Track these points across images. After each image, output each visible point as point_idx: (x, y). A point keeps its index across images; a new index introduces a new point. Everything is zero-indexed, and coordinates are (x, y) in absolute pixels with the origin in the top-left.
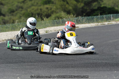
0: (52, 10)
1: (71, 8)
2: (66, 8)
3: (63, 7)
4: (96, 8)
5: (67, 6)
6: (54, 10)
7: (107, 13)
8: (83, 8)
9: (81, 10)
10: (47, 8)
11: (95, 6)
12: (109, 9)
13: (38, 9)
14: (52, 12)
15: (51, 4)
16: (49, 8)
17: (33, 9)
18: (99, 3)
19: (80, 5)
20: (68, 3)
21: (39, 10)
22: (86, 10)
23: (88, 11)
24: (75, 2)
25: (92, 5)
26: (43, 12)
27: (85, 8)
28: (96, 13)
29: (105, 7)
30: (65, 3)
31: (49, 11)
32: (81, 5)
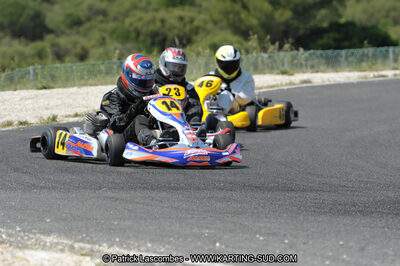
0: (196, 23)
1: (254, 22)
2: (241, 21)
3: (231, 16)
4: (325, 25)
5: (244, 15)
6: (201, 24)
7: (356, 40)
8: (287, 24)
9: (282, 28)
10: (181, 19)
11: (322, 20)
12: (364, 29)
13: (153, 21)
14: (196, 31)
15: (187, 8)
16: (187, 19)
17: (140, 19)
18: (336, 10)
19: (282, 15)
20: (244, 7)
21: (158, 24)
22: (298, 28)
23: (301, 32)
25: (315, 16)
26: (170, 30)
27: (295, 23)
28: (325, 40)
29: (350, 24)
30: (238, 7)
31: (185, 25)
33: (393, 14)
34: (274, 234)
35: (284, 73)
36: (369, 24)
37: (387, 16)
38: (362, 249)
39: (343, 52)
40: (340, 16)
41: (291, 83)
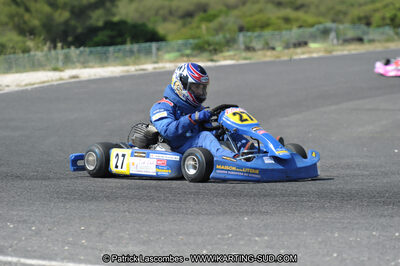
1: (36, 23)
2: (25, 22)
3: (16, 19)
4: (100, 24)
5: (27, 16)
8: (66, 23)
9: (62, 28)
11: (98, 19)
12: (135, 26)
19: (60, 15)
20: (27, 10)
22: (75, 28)
23: (79, 30)
24: (47, 9)
27: (73, 22)
28: (101, 36)
29: (122, 23)
30: (21, 10)
32: (62, 16)
33: (161, 12)
34: (25, 221)
35: (55, 69)
36: (140, 22)
37: (157, 14)
38: (101, 234)
39: (111, 49)
40: (114, 15)
41: (61, 79)
